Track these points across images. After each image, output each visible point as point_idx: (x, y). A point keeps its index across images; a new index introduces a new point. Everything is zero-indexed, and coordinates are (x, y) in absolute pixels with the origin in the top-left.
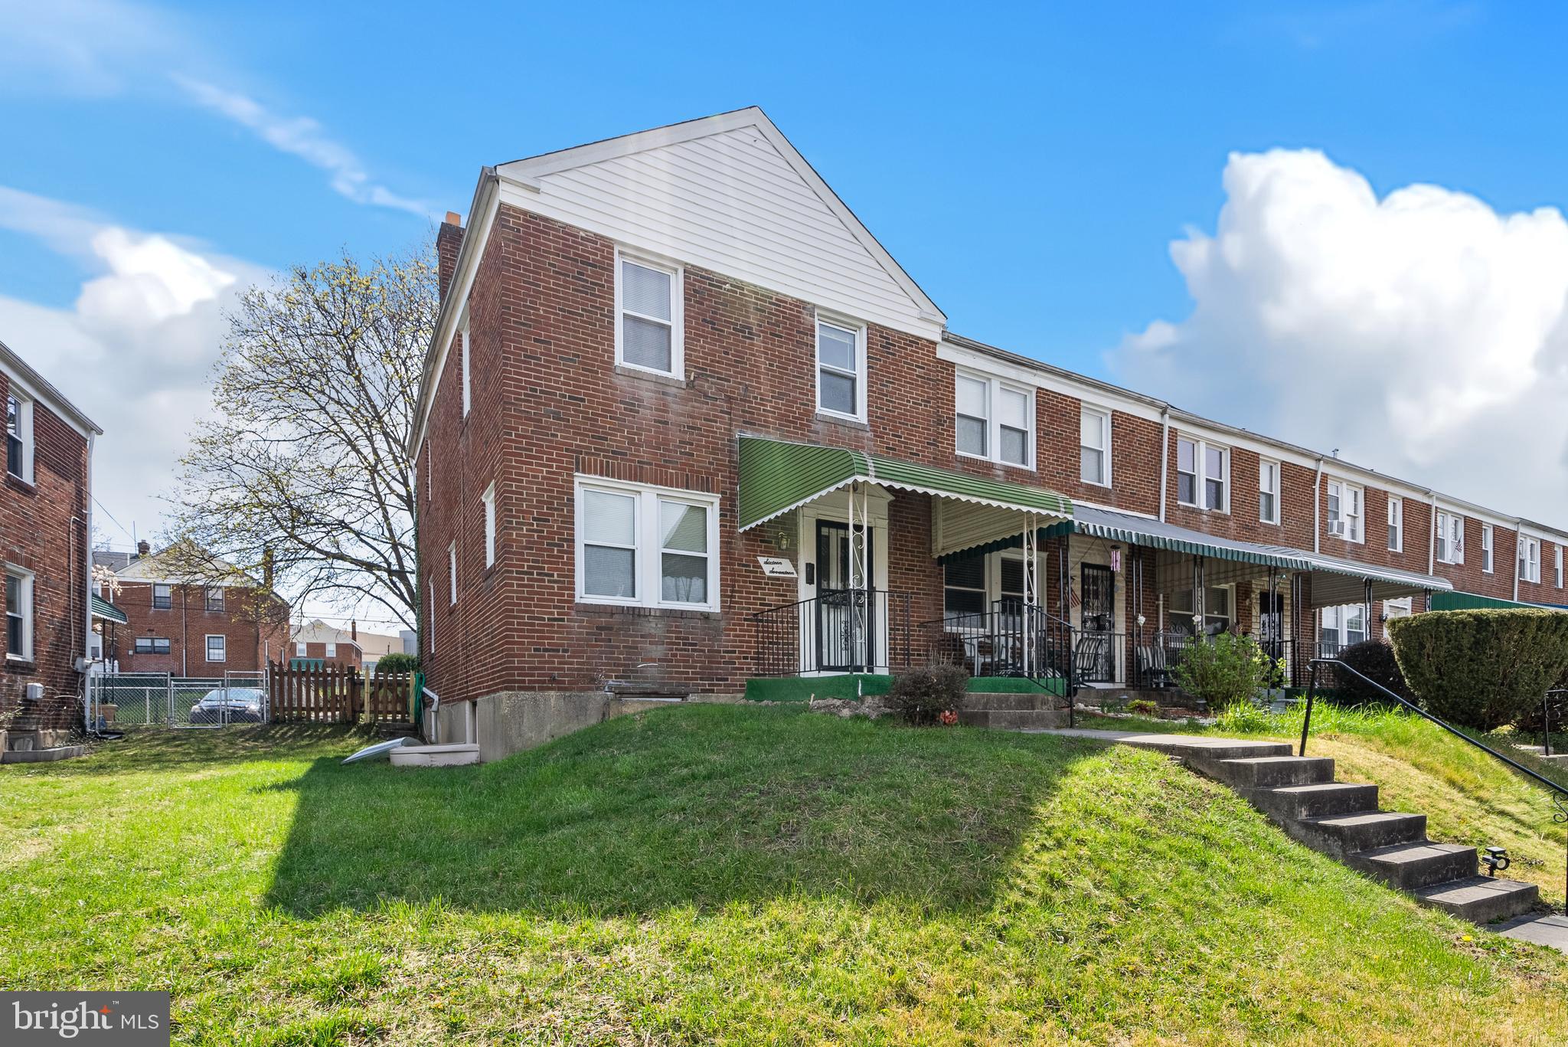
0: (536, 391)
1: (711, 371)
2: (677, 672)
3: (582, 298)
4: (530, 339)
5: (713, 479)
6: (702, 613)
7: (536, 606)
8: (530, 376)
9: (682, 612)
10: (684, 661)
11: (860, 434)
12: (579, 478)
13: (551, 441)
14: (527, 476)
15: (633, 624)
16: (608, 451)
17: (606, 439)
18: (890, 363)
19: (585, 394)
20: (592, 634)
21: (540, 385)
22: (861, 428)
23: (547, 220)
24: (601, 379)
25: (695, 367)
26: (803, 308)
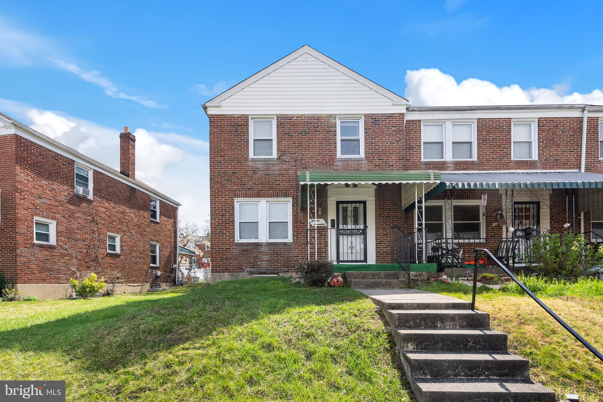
0: (220, 173)
1: (288, 152)
2: (273, 265)
3: (237, 138)
4: (218, 156)
5: (288, 192)
6: (284, 243)
7: (221, 245)
8: (218, 169)
9: (275, 243)
10: (276, 261)
12: (236, 200)
13: (226, 189)
14: (218, 202)
15: (256, 248)
17: (246, 185)
18: (376, 129)
19: (238, 171)
20: (241, 253)
21: (222, 171)
22: (361, 160)
23: (224, 115)
24: (244, 164)
25: (281, 152)
26: (331, 117)
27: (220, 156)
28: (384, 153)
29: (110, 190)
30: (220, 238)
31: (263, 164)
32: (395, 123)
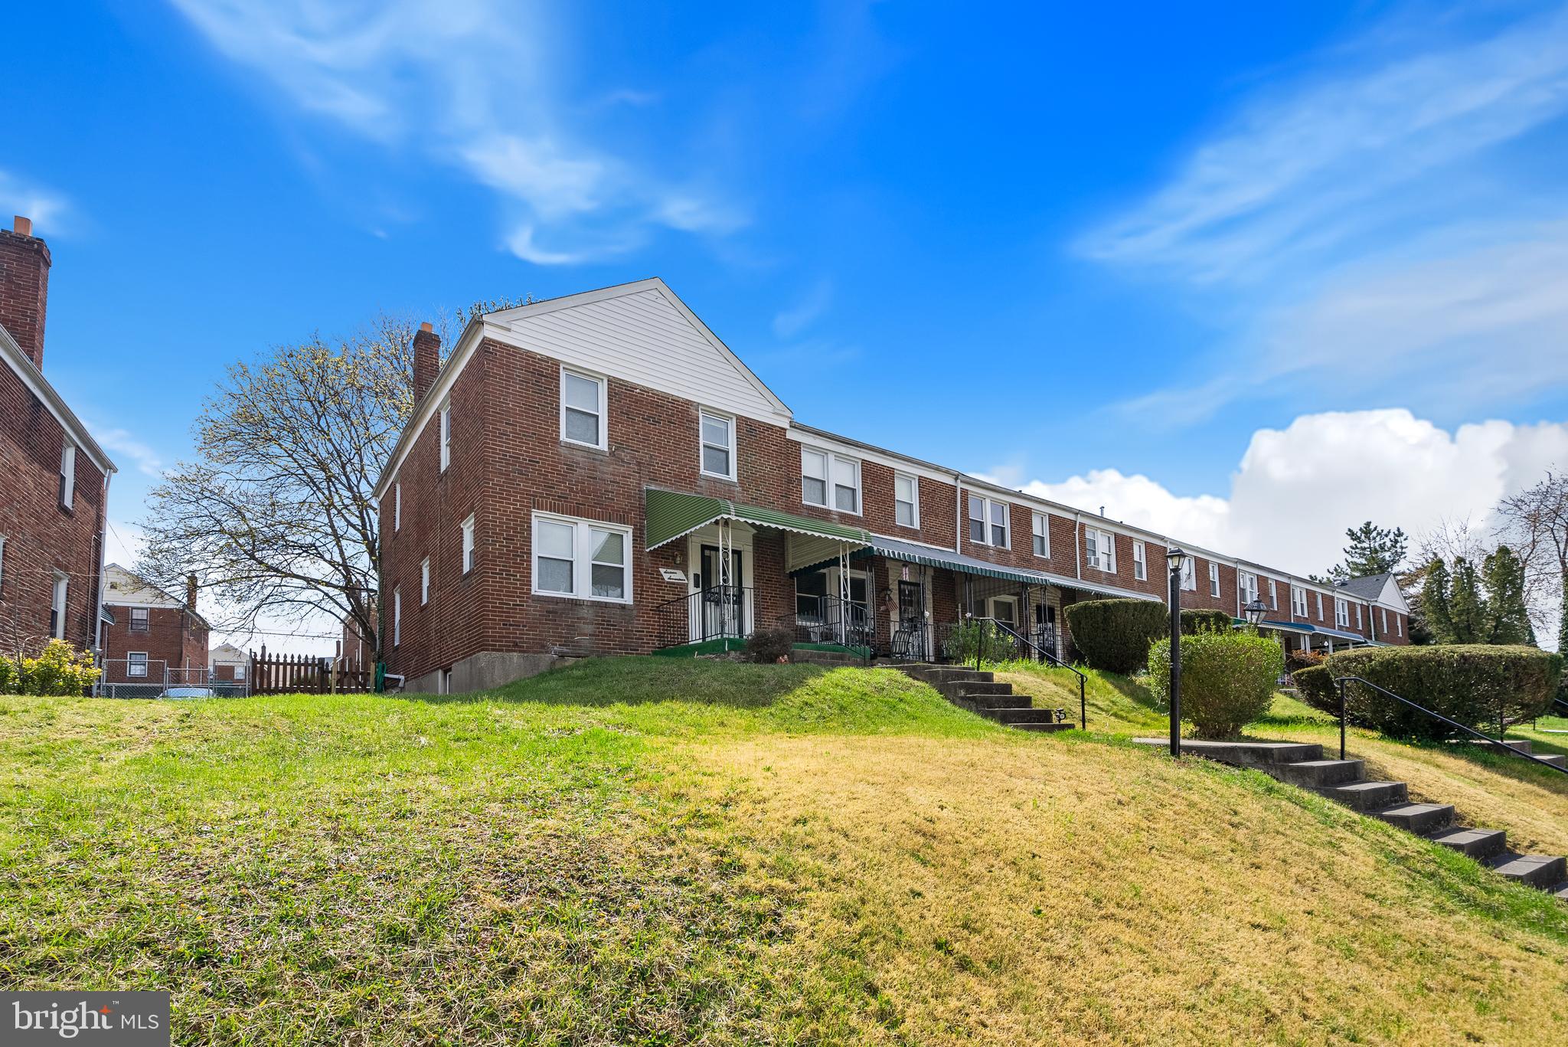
0: (506, 456)
1: (625, 445)
2: (600, 644)
3: (538, 397)
5: (628, 516)
6: (620, 604)
7: (504, 596)
8: (502, 447)
9: (606, 603)
10: (607, 637)
11: (732, 488)
12: (535, 513)
13: (517, 489)
14: (501, 511)
15: (571, 610)
16: (555, 496)
17: (554, 488)
20: (543, 616)
22: (732, 484)
23: (514, 347)
24: (550, 449)
25: (614, 442)
26: (690, 405)
30: (502, 583)
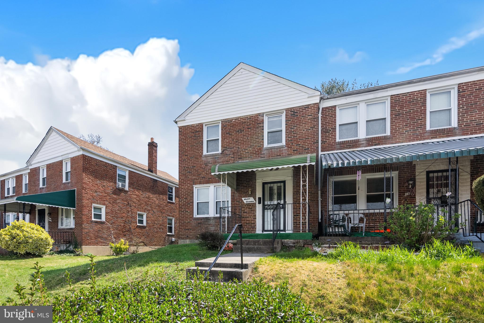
1: (228, 147)
3: (195, 141)
4: (184, 156)
7: (185, 219)
12: (195, 186)
13: (188, 179)
15: (206, 221)
16: (201, 178)
17: (200, 175)
18: (295, 120)
19: (196, 165)
20: (197, 225)
21: (186, 166)
22: (282, 147)
23: (188, 126)
24: (199, 160)
25: (224, 148)
26: (259, 116)
27: (185, 156)
28: (301, 139)
29: (140, 183)
30: (184, 215)
31: (212, 159)
32: (311, 112)
